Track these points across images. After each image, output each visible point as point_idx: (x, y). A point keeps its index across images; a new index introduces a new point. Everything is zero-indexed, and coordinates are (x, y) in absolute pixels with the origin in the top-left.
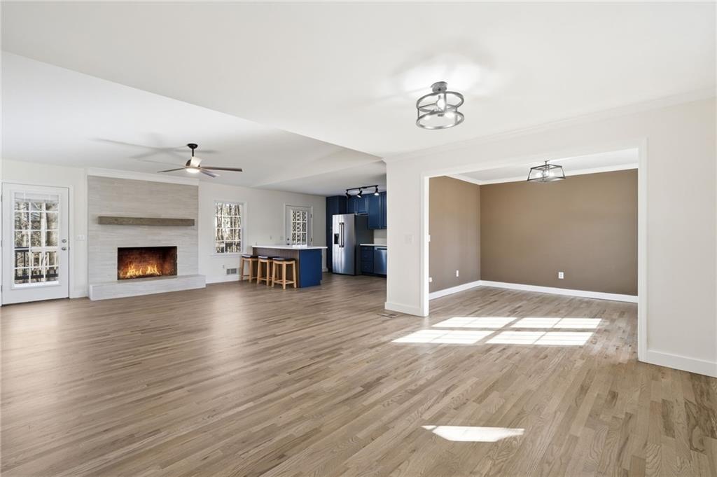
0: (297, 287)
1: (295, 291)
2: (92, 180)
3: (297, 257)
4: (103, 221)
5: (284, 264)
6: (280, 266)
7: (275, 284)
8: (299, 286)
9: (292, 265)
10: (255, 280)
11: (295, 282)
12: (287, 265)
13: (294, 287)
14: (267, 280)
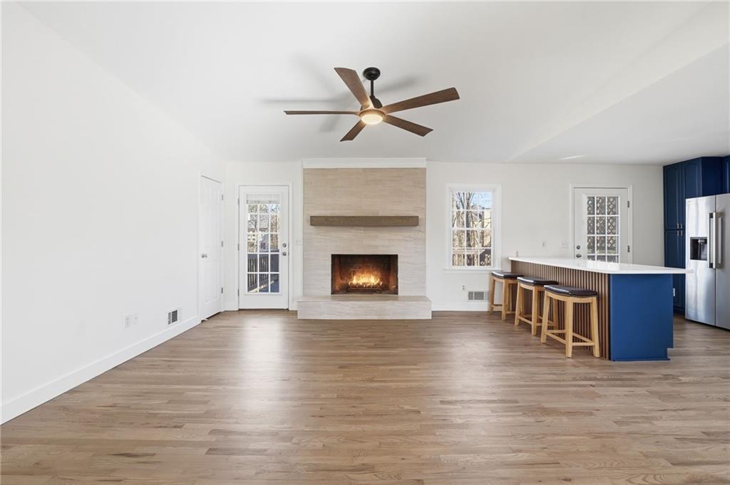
0: (602, 355)
1: (596, 362)
2: (308, 173)
3: (603, 288)
4: (316, 221)
5: (570, 302)
6: (561, 305)
7: (548, 338)
8: (607, 353)
9: (589, 305)
10: (511, 317)
11: (595, 343)
12: (575, 305)
13: (592, 354)
14: (533, 323)
